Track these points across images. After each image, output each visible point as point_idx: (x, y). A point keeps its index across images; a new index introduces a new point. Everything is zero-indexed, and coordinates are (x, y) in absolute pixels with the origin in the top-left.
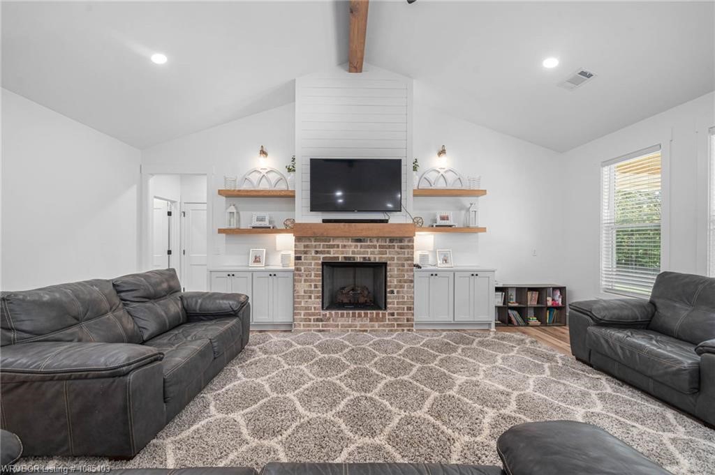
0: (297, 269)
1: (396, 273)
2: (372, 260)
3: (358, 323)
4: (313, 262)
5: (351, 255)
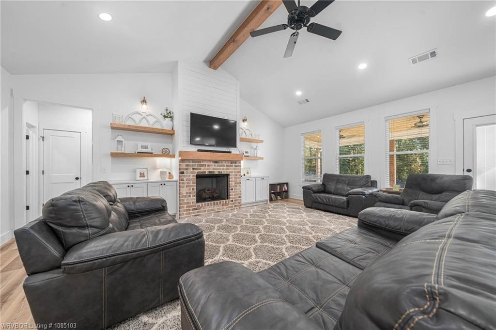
0: (181, 180)
1: (234, 179)
3: (216, 208)
4: (191, 175)
5: (212, 171)
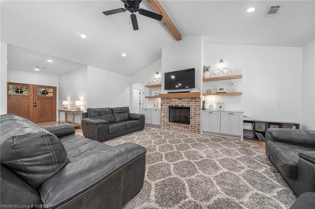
0: (161, 109)
1: (193, 111)
2: (185, 106)
3: (179, 128)
4: (166, 106)
5: (177, 104)
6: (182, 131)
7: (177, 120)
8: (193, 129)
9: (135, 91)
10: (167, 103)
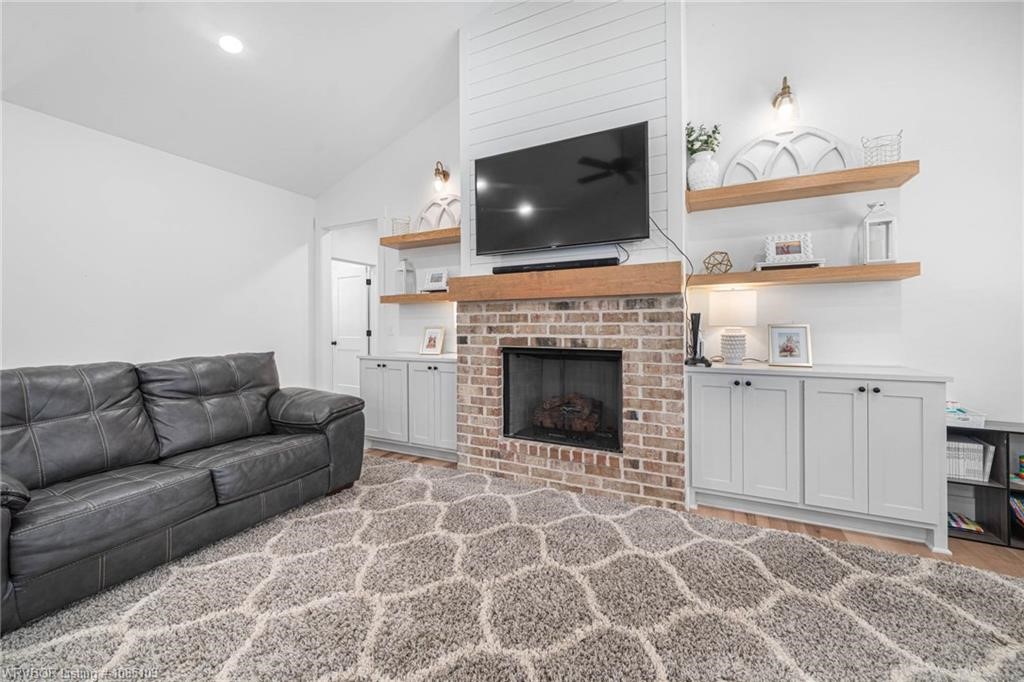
0: (462, 360)
1: (641, 373)
2: (590, 346)
3: (563, 470)
4: (485, 348)
5: (548, 335)
6: (578, 490)
7: (548, 423)
8: (643, 478)
9: (339, 269)
10: (491, 329)
